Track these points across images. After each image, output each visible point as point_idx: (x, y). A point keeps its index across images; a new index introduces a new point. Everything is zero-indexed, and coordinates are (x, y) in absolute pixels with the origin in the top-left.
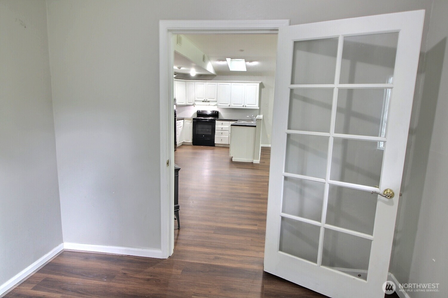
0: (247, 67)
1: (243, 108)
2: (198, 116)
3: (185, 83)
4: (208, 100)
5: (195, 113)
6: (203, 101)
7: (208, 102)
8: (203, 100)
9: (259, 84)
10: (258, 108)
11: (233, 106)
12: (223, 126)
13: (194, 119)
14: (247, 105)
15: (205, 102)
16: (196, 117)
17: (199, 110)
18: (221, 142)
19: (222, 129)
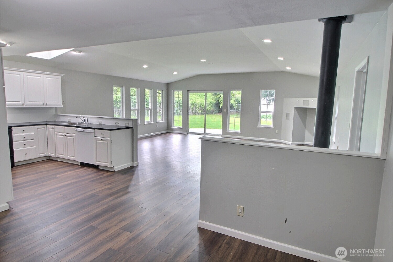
1: (42, 106)
9: (61, 77)
10: (62, 106)
14: (48, 103)
18: (25, 156)
19: (24, 138)
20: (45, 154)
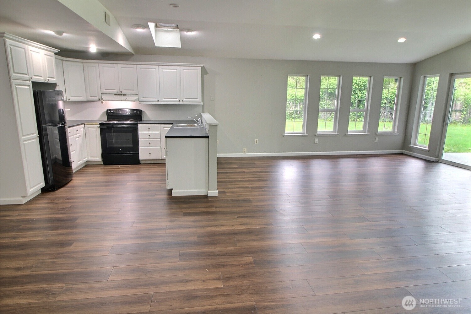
0: (183, 40)
1: (178, 103)
2: (109, 119)
3: (81, 64)
4: (124, 92)
5: (105, 112)
6: (115, 94)
7: (124, 95)
8: (115, 92)
9: (201, 67)
10: (202, 103)
11: (164, 101)
12: (150, 132)
13: (101, 124)
14: (185, 100)
15: (119, 95)
16: (105, 119)
17: (110, 110)
18: (150, 156)
19: (149, 136)
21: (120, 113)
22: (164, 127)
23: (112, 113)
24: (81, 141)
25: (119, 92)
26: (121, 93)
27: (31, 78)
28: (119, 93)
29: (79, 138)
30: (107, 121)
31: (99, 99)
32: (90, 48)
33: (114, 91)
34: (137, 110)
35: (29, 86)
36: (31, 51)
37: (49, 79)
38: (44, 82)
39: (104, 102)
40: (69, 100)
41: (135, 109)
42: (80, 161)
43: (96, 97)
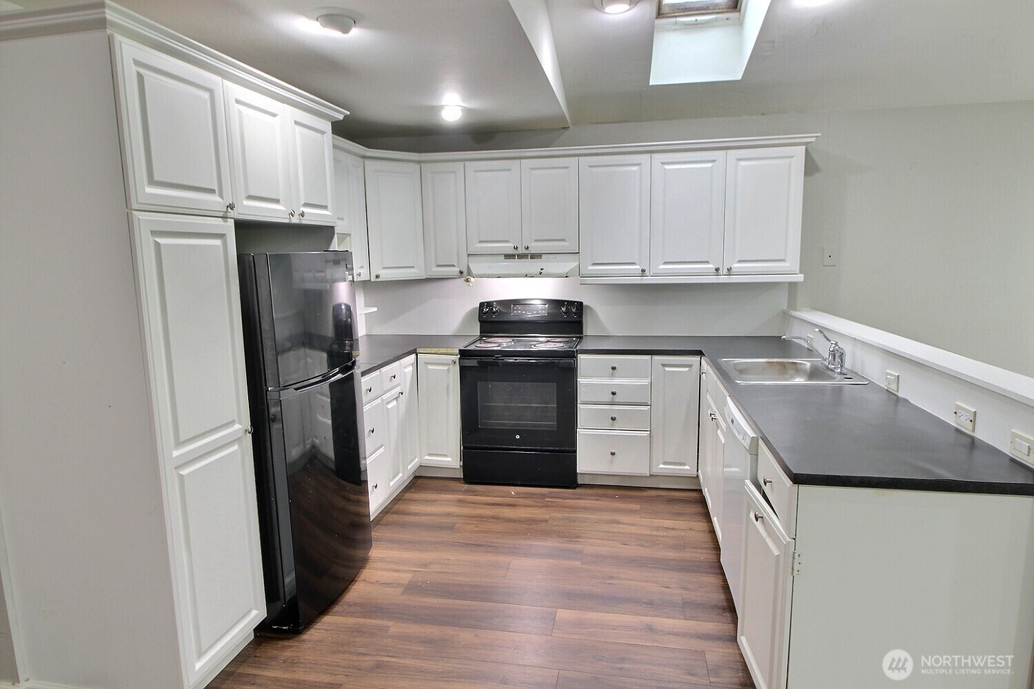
1: (713, 279)
2: (485, 332)
3: (416, 168)
4: (535, 248)
5: (475, 308)
6: (508, 256)
7: (533, 256)
8: (508, 247)
9: (802, 149)
10: (801, 278)
11: (664, 272)
12: (617, 381)
13: (463, 354)
14: (736, 266)
15: (521, 256)
16: (473, 337)
17: (489, 304)
18: (612, 462)
19: (614, 394)
20: (687, 467)
21: (517, 314)
22: (664, 365)
23: (494, 313)
24: (403, 408)
25: (519, 249)
26: (527, 252)
27: (231, 207)
28: (521, 251)
29: (399, 400)
30: (480, 339)
31: (461, 273)
32: (442, 107)
33: (506, 245)
34: (571, 303)
35: (221, 236)
36: (238, 102)
37: (306, 210)
38: (286, 221)
39: (472, 279)
40: (378, 280)
41: (563, 301)
42: (398, 474)
43: (454, 266)
